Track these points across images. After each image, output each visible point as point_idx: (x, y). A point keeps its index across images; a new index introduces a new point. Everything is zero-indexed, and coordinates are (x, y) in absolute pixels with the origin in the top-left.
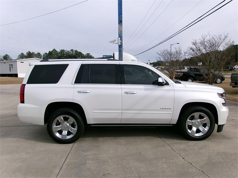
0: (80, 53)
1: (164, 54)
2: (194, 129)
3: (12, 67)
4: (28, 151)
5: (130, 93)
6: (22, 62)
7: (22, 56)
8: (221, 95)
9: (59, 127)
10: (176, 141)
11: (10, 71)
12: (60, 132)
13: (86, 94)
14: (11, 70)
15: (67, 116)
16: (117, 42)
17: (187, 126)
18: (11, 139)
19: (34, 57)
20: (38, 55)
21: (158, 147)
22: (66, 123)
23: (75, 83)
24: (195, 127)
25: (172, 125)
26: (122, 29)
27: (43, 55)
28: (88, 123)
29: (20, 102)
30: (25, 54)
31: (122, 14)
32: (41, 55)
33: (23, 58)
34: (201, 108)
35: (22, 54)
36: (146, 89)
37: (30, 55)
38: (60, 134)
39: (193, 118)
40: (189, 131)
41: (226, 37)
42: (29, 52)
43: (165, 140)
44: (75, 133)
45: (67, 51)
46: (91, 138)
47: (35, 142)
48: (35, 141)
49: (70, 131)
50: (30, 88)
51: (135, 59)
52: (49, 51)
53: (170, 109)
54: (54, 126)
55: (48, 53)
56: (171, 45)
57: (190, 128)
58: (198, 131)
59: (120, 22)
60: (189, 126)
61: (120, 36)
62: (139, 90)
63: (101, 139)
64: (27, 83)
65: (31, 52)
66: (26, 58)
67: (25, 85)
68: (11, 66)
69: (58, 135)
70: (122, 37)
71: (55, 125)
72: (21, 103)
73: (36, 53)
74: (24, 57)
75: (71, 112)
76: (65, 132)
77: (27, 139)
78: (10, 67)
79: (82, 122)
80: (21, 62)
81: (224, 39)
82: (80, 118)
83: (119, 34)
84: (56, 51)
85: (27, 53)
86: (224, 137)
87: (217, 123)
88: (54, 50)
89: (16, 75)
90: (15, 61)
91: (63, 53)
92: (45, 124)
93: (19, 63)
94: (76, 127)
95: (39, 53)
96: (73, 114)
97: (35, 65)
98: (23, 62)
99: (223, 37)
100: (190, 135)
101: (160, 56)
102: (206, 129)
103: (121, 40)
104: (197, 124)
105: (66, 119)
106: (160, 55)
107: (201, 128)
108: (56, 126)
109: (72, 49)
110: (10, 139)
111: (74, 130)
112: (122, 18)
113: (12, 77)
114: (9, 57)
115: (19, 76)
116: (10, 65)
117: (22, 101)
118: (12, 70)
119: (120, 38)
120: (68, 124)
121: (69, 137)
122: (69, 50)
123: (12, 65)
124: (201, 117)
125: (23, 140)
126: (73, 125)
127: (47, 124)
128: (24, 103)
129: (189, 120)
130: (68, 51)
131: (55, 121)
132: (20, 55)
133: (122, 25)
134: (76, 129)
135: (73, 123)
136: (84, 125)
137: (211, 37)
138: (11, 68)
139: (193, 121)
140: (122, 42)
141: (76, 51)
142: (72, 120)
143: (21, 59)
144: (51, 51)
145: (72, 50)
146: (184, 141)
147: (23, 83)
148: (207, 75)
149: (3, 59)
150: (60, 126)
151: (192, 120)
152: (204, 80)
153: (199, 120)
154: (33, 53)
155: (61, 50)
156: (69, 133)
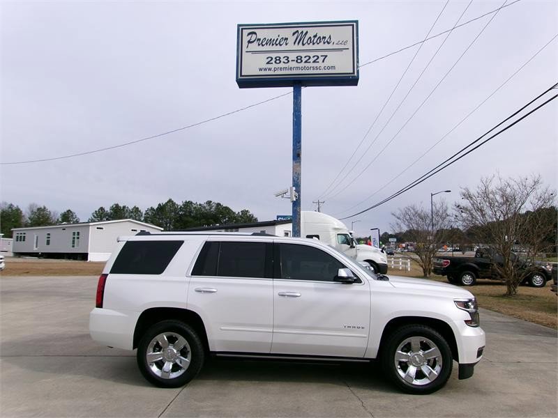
0: (227, 208)
1: (408, 217)
2: (412, 370)
3: (78, 238)
4: (101, 396)
5: (288, 296)
6: (100, 228)
7: (101, 215)
8: (465, 305)
9: (158, 355)
10: (376, 393)
11: (73, 246)
12: (160, 365)
13: (211, 294)
14: (75, 245)
15: (175, 334)
16: (288, 194)
17: (396, 363)
18: (70, 377)
19: (126, 218)
20: (135, 214)
21: (336, 400)
22: (171, 347)
23: (192, 274)
24: (414, 366)
25: (368, 361)
26: (300, 171)
27: (144, 213)
28: (211, 350)
29: (95, 305)
30: (108, 209)
31: (300, 142)
32: (140, 211)
33: (101, 220)
34: (423, 328)
35: (102, 209)
36: (316, 289)
37: (118, 213)
38: (158, 368)
39: (408, 348)
40: (401, 372)
41: (536, 183)
42: (117, 205)
43: (355, 390)
44: (186, 367)
45: (198, 203)
46: (216, 381)
47: (113, 383)
48: (115, 381)
49: (179, 363)
50: (116, 282)
51: (341, 227)
52: (160, 205)
53: (363, 328)
54: (150, 353)
55: (156, 207)
56: (432, 195)
57: (405, 367)
58: (420, 375)
59: (297, 156)
60: (403, 364)
61: (297, 184)
62: (306, 290)
63: (234, 383)
64: (111, 272)
65: (121, 205)
66: (107, 220)
67: (107, 275)
68: (76, 236)
69: (154, 369)
70: (300, 186)
71: (151, 349)
72: (97, 307)
73: (131, 207)
74: (105, 217)
75: (182, 326)
76: (168, 366)
77: (100, 378)
78: (74, 238)
79: (200, 347)
80: (98, 228)
81: (533, 188)
82: (196, 339)
83: (294, 180)
84: (174, 204)
85: (112, 209)
86: (477, 391)
87: (457, 360)
88: (170, 201)
89: (84, 256)
90: (86, 225)
91: (190, 209)
92: (134, 348)
93: (93, 230)
94: (189, 356)
95: (138, 208)
96: (185, 331)
97: (127, 242)
98: (102, 228)
99: (530, 182)
100: (403, 383)
101: (399, 221)
102: (436, 371)
103: (298, 191)
104: (417, 359)
105: (172, 340)
106: (399, 218)
107: (426, 369)
108: (154, 352)
109: (210, 200)
110: (68, 377)
111: (186, 361)
112: (300, 148)
113: (74, 259)
114: (72, 215)
115: (90, 258)
116: (74, 233)
117: (100, 305)
118: (78, 245)
119: (294, 188)
120: (175, 351)
121: (174, 375)
122: (202, 203)
123: (78, 233)
124: (425, 347)
125: (93, 378)
126: (183, 353)
127: (136, 349)
128: (101, 307)
129: (400, 352)
130: (200, 205)
131: (153, 342)
132: (96, 211)
133: (300, 162)
134: (188, 360)
135: (185, 348)
136: (203, 354)
137: (503, 183)
138: (76, 240)
139: (409, 354)
140: (299, 195)
141: (219, 204)
142: (182, 341)
143: (99, 221)
144: (164, 203)
145: (209, 203)
146: (392, 395)
147: (104, 273)
148: (501, 265)
149: (60, 220)
150: (161, 352)
151: (407, 352)
152: (494, 276)
153: (421, 352)
154: (124, 207)
155: (186, 202)
156: (176, 368)
